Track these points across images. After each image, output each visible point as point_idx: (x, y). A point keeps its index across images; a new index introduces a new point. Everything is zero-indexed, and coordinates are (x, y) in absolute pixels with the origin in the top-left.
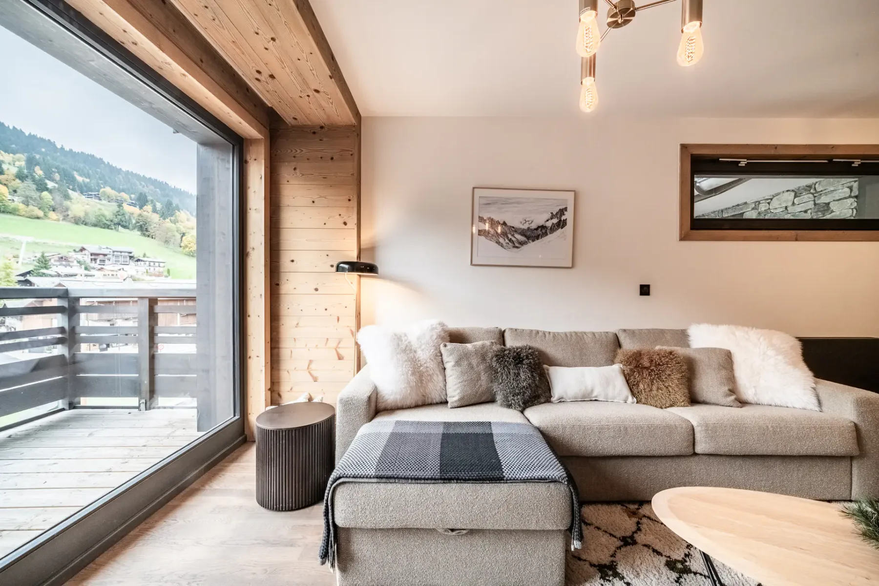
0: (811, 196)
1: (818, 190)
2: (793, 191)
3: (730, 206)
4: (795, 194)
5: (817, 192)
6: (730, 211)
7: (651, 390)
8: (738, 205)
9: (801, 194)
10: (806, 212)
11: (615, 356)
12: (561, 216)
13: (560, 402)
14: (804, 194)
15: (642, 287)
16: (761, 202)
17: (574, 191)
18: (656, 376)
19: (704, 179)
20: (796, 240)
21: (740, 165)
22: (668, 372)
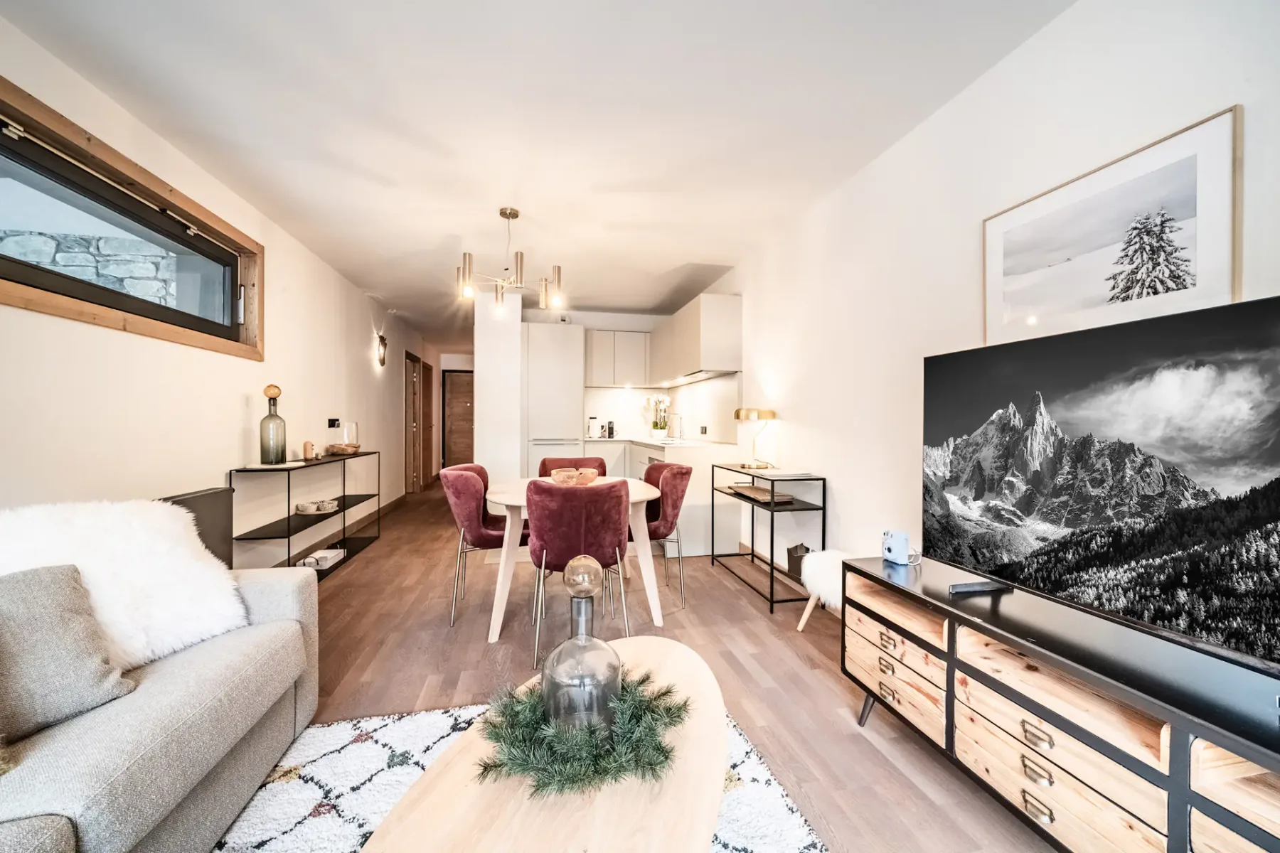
0: (91, 257)
1: (104, 252)
2: (52, 237)
4: (58, 245)
5: (101, 256)
9: (69, 248)
14: (76, 250)
21: (5, 131)
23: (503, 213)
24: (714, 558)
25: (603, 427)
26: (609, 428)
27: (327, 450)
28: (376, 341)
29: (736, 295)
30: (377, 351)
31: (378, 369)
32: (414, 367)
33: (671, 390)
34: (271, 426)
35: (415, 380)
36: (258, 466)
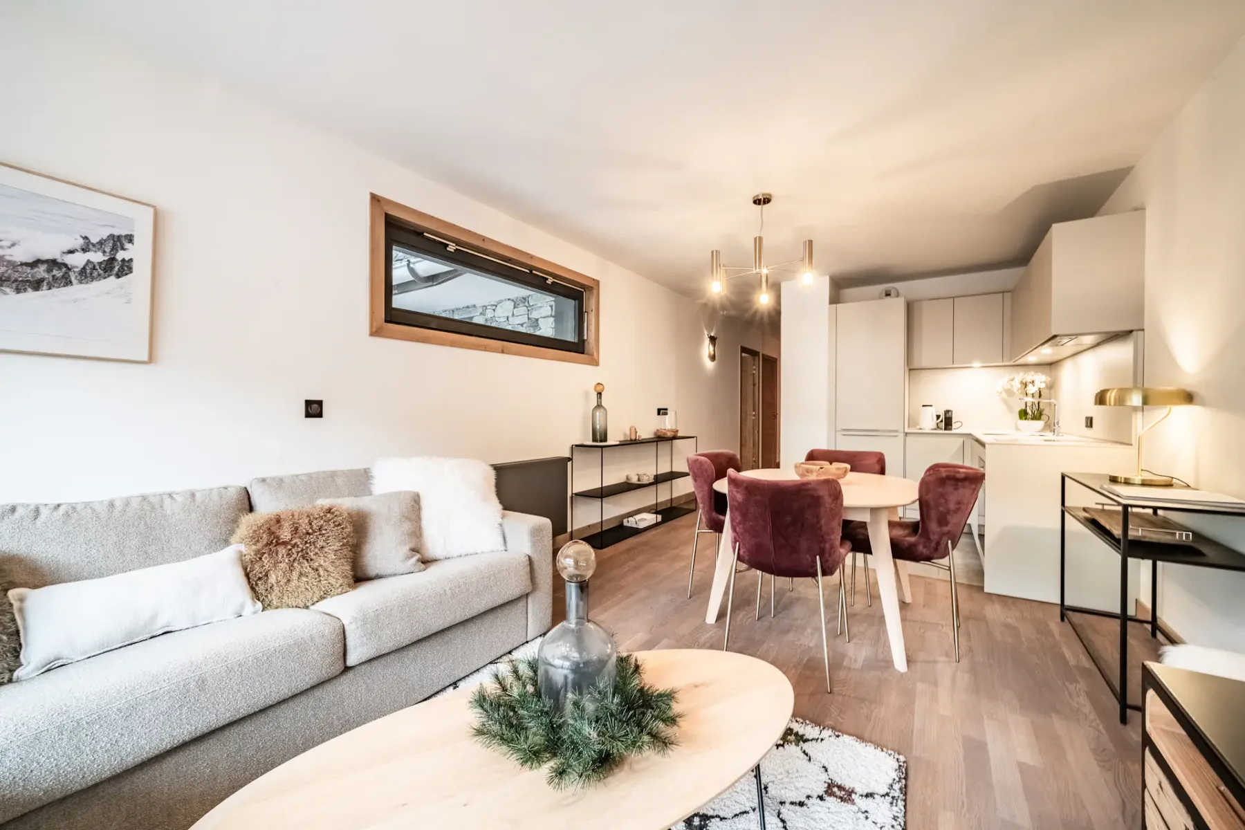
0: (525, 308)
1: (531, 304)
2: (513, 300)
3: (461, 307)
4: (514, 305)
5: (530, 306)
6: (460, 312)
7: (289, 580)
8: (468, 307)
9: (518, 304)
10: (522, 325)
11: (232, 532)
12: (114, 249)
13: (49, 670)
14: (521, 306)
15: (309, 403)
16: (488, 307)
17: (154, 207)
18: (300, 554)
19: (420, 259)
20: (503, 352)
21: (448, 249)
22: (320, 543)
23: (757, 202)
24: (1065, 611)
25: (938, 417)
26: (946, 418)
27: (655, 433)
28: (707, 341)
29: (1136, 209)
30: (707, 348)
31: (709, 365)
32: (754, 360)
33: (1051, 366)
34: (598, 414)
35: (754, 372)
36: (590, 443)
